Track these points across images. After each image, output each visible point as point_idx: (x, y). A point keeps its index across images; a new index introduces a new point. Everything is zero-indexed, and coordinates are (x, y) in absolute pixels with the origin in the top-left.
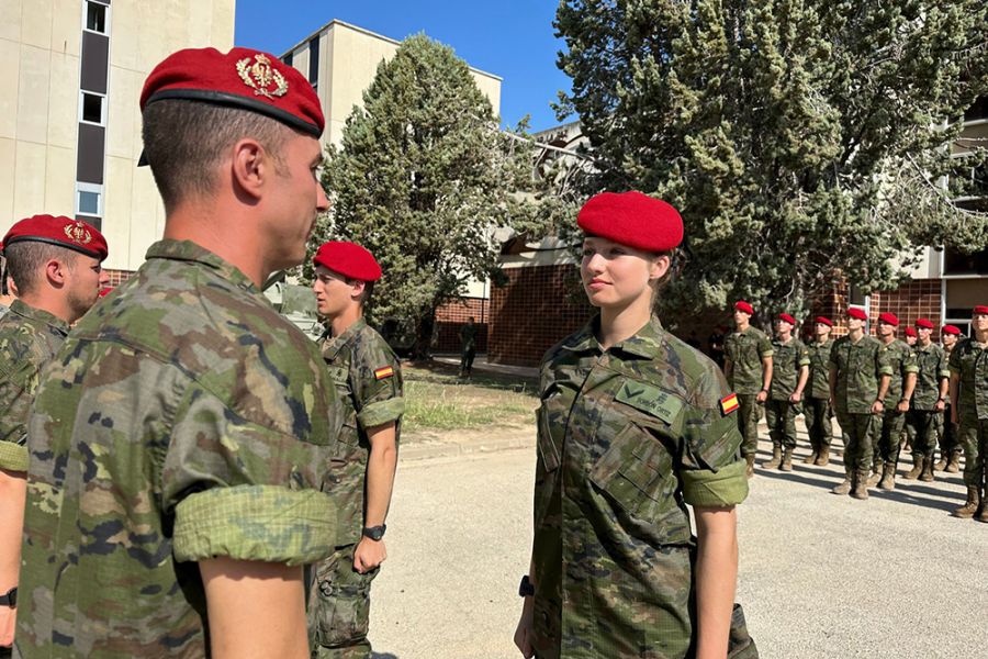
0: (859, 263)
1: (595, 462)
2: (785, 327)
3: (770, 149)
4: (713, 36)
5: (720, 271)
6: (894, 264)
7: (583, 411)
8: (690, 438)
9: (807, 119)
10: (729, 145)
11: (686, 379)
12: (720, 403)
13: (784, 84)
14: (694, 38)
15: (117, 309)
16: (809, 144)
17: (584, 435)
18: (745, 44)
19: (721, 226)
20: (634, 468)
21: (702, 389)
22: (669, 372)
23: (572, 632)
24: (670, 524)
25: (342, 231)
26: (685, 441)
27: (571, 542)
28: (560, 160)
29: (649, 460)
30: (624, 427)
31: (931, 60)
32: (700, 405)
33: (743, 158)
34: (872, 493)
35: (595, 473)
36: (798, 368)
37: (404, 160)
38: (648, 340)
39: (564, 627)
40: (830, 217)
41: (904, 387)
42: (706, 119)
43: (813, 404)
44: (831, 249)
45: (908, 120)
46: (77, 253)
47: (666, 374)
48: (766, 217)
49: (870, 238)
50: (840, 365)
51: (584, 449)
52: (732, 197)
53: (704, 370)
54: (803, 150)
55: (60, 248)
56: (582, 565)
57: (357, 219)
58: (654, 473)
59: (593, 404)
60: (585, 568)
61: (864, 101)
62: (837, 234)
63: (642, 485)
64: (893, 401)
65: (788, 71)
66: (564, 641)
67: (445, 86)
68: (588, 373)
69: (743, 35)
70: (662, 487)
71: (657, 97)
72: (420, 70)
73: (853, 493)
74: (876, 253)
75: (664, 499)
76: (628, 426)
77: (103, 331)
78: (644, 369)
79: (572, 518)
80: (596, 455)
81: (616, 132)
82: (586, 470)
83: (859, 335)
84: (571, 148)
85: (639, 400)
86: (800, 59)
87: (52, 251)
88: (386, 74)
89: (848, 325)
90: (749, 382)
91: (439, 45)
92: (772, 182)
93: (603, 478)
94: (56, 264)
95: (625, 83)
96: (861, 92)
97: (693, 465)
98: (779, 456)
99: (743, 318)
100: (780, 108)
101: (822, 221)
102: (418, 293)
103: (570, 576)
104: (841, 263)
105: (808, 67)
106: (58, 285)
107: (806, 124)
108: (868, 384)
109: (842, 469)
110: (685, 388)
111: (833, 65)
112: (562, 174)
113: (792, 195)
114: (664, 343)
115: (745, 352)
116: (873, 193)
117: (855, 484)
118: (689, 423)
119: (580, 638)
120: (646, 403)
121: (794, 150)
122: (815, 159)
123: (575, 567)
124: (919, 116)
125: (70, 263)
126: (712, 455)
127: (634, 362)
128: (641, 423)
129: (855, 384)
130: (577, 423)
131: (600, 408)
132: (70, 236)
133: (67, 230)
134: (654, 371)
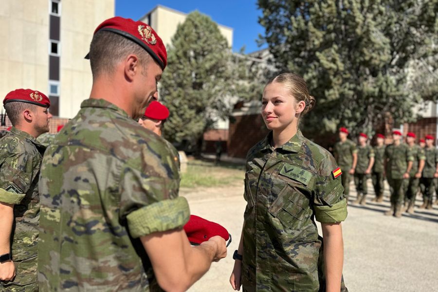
0: (397, 110)
1: (271, 204)
2: (362, 139)
3: (356, 58)
4: (329, 6)
5: (333, 115)
6: (415, 110)
7: (264, 179)
8: (318, 191)
9: (373, 44)
10: (337, 56)
11: (315, 163)
12: (332, 173)
13: (362, 28)
14: (320, 7)
15: (75, 131)
16: (374, 55)
17: (265, 191)
18: (344, 9)
19: (333, 94)
20: (290, 206)
21: (323, 167)
22: (306, 159)
23: (261, 282)
24: (308, 231)
25: (162, 100)
26: (315, 193)
27: (260, 241)
28: (259, 66)
29: (298, 202)
30: (284, 187)
31: (433, 14)
32: (323, 175)
33: (344, 62)
34: (403, 215)
35: (272, 209)
36: (369, 158)
37: (189, 67)
38: (295, 143)
39: (257, 280)
40: (384, 89)
41: (419, 166)
42: (326, 45)
43: (376, 175)
44: (385, 104)
45: (421, 43)
46: (37, 106)
47: (304, 160)
48: (354, 90)
49: (403, 98)
50: (389, 156)
51: (266, 197)
52: (338, 80)
53: (324, 157)
54: (372, 58)
55: (29, 104)
56: (265, 252)
57: (169, 94)
58: (300, 208)
59: (269, 176)
60: (266, 253)
61: (401, 35)
62: (388, 97)
63: (294, 215)
64: (413, 173)
65: (364, 21)
66: (257, 286)
67: (207, 33)
68: (267, 161)
69: (344, 5)
70: (305, 214)
71: (303, 35)
72: (196, 27)
73: (394, 215)
74: (405, 105)
75: (306, 220)
76: (286, 186)
77: (70, 141)
78: (293, 158)
79: (260, 230)
80: (272, 201)
81: (285, 52)
82: (267, 207)
83: (398, 143)
84: (264, 60)
85: (291, 174)
86: (370, 16)
87: (25, 105)
88: (181, 28)
89: (393, 138)
90: (346, 165)
91: (204, 15)
92: (357, 73)
93: (276, 211)
94: (28, 112)
95: (289, 29)
96: (400, 30)
97: (320, 204)
98: (360, 198)
99: (343, 136)
100: (360, 39)
101: (381, 91)
102: (196, 127)
103: (260, 257)
104: (389, 110)
105: (374, 19)
106: (30, 121)
107: (373, 46)
108: (402, 165)
109: (389, 204)
110: (314, 167)
111: (386, 18)
112: (260, 72)
113: (366, 79)
114: (304, 144)
115: (344, 151)
116: (405, 77)
117: (395, 211)
118: (317, 183)
119: (265, 285)
120: (294, 175)
121: (367, 58)
122: (377, 62)
123: (262, 252)
124: (427, 41)
125: (34, 110)
126: (329, 199)
127: (289, 154)
128: (292, 184)
129: (396, 165)
130: (262, 185)
131: (273, 178)
132: (33, 98)
133: (31, 95)
134: (298, 158)
